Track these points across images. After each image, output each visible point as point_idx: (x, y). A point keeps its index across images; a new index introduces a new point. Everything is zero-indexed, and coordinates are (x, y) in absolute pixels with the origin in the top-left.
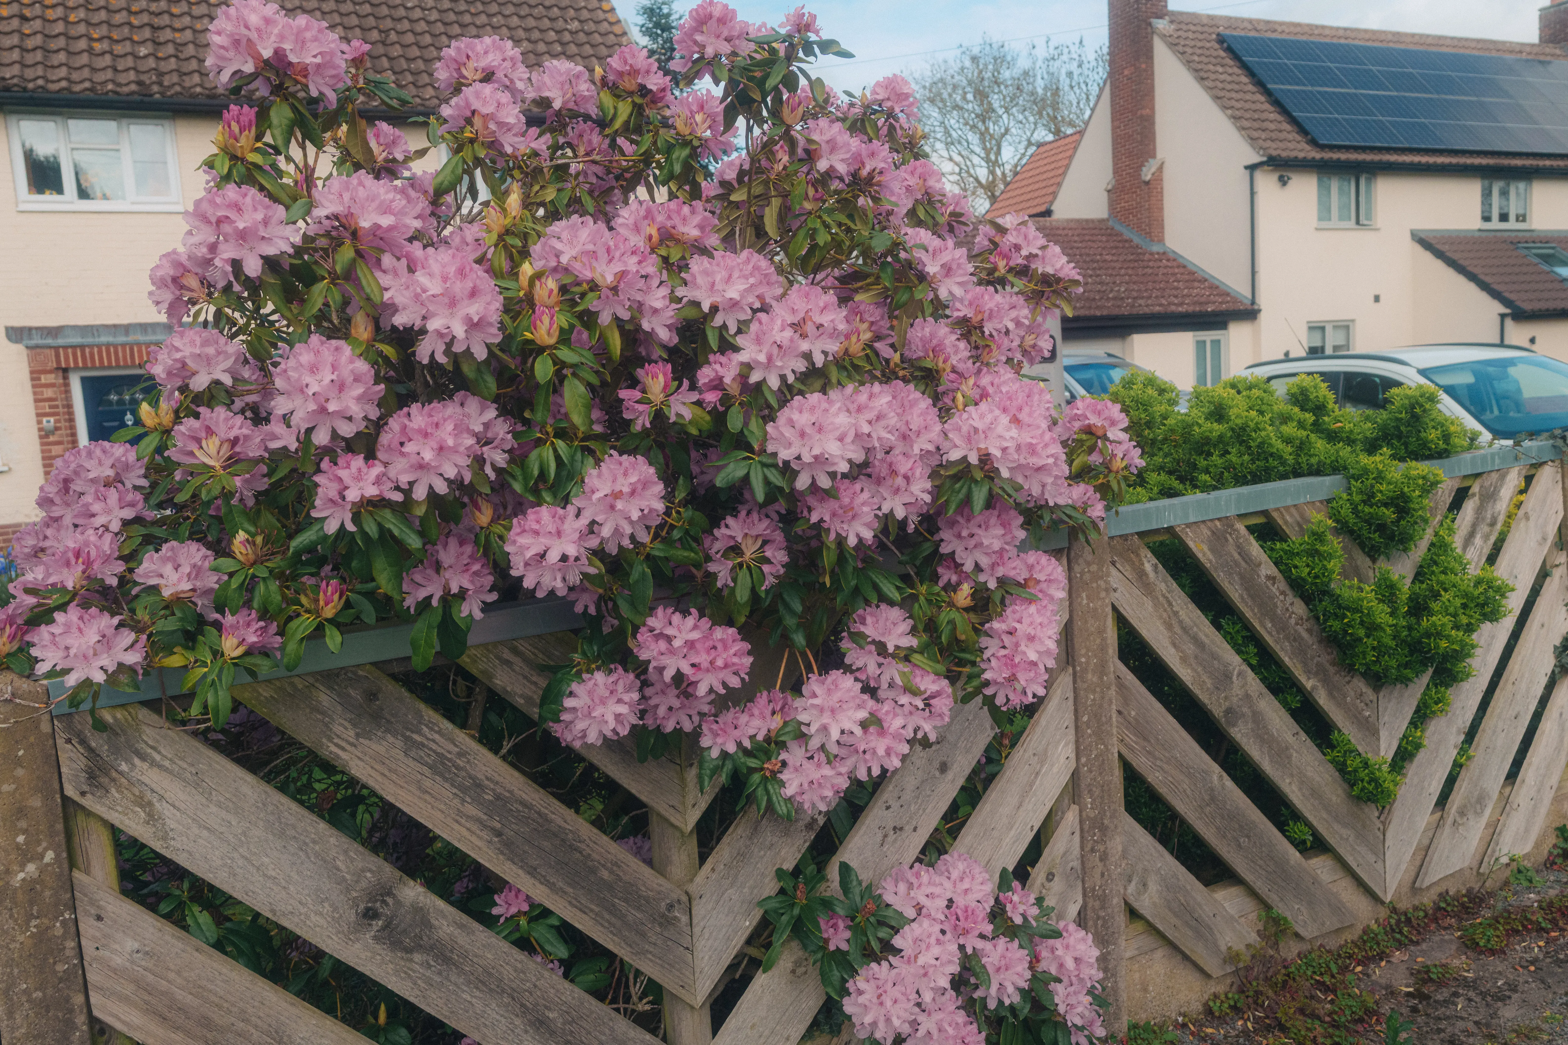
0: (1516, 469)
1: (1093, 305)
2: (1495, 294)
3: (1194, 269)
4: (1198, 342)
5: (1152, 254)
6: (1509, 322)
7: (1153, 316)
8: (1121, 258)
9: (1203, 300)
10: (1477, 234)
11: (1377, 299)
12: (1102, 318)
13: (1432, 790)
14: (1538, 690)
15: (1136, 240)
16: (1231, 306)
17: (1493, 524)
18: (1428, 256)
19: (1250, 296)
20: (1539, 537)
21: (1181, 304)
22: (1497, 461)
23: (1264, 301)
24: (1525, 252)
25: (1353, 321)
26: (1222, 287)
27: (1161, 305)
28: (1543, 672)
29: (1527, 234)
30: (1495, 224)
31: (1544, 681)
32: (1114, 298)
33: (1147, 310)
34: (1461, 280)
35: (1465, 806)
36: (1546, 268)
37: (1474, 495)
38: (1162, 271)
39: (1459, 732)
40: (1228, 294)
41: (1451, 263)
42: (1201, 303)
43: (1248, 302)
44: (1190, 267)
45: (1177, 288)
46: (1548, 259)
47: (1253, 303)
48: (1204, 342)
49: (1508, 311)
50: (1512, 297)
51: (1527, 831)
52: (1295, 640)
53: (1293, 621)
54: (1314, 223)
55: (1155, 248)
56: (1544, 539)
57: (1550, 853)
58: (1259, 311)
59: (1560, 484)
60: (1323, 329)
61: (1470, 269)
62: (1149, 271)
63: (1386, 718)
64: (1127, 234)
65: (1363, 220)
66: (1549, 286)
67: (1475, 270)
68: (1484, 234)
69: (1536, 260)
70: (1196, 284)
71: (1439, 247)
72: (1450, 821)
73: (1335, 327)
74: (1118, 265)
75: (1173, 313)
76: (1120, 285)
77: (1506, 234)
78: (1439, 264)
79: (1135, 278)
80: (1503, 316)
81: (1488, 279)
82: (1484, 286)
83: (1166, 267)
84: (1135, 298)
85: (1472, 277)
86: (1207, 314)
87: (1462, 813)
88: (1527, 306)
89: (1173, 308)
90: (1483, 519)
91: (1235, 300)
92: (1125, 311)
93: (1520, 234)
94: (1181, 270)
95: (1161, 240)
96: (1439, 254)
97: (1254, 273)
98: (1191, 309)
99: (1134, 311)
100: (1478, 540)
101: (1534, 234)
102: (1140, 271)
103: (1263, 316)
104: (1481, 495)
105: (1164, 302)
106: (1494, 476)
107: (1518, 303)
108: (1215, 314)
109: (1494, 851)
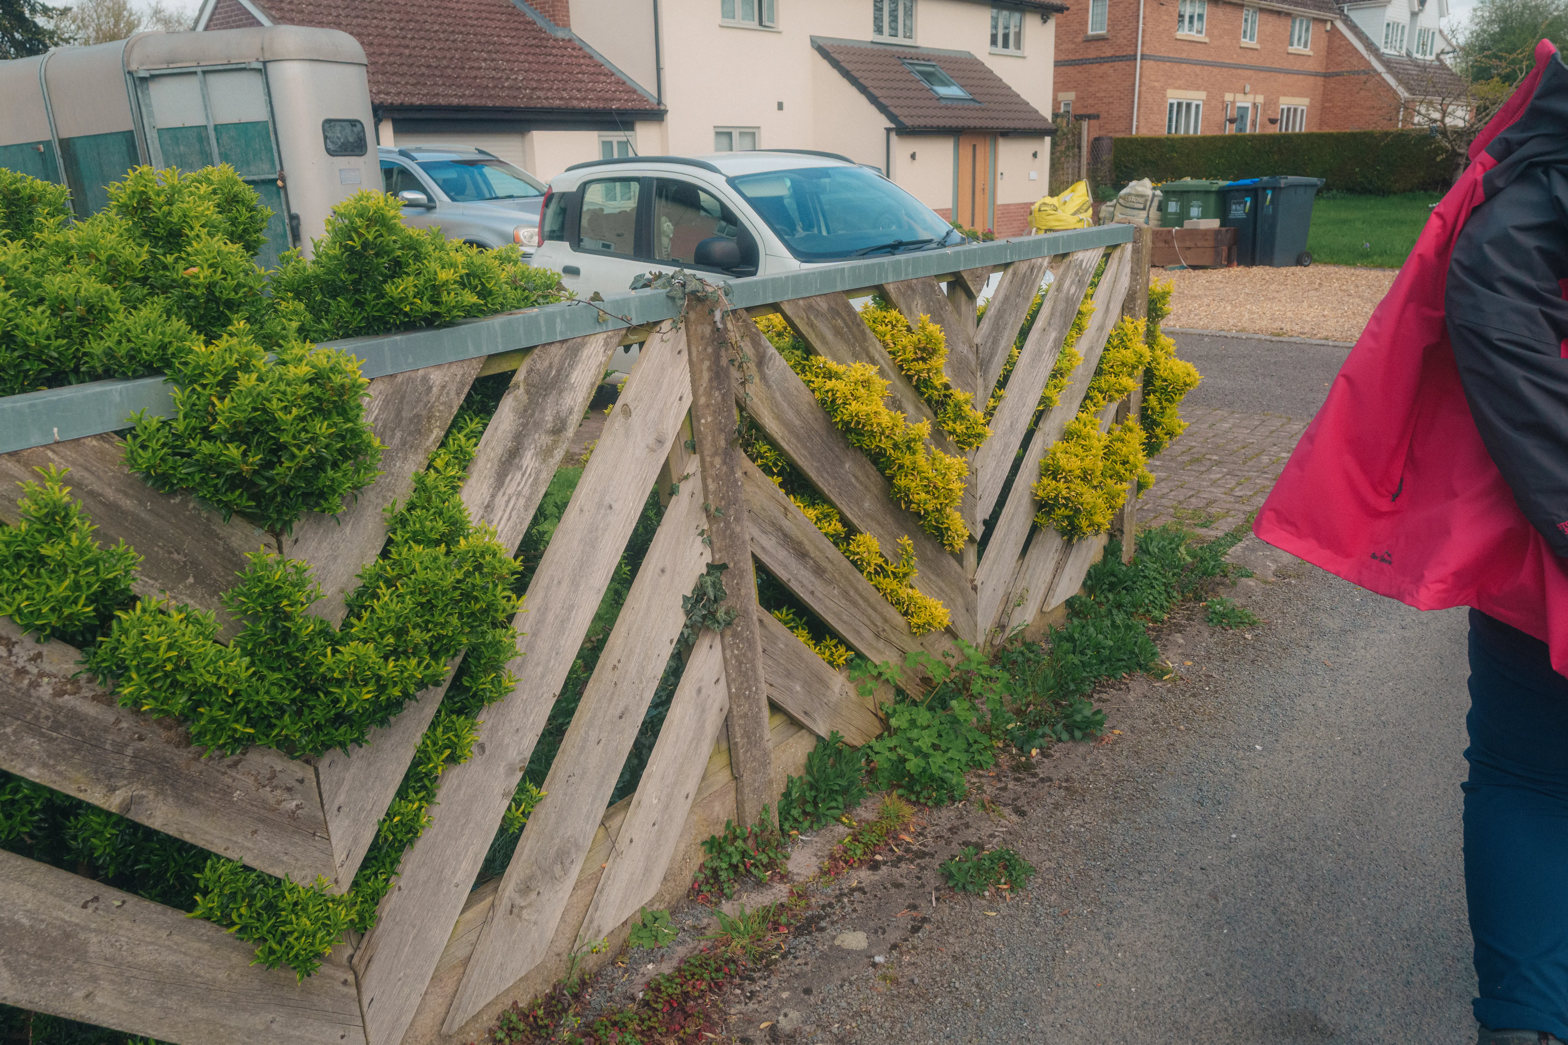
0: (601, 338)
1: (486, 94)
2: (883, 109)
3: (602, 61)
4: (604, 142)
5: (556, 40)
6: (893, 137)
7: (550, 111)
8: (522, 42)
9: (608, 95)
10: (870, 46)
11: (780, 106)
12: (494, 109)
13: (460, 876)
14: (659, 666)
15: (541, 23)
16: (637, 105)
17: (558, 430)
18: (825, 64)
19: (656, 95)
20: (651, 440)
21: (584, 99)
22: (559, 326)
23: (670, 101)
24: (910, 68)
25: (758, 128)
26: (629, 83)
27: (561, 99)
28: (666, 638)
29: (913, 51)
30: (886, 38)
31: (667, 651)
32: (510, 88)
33: (545, 103)
34: (853, 92)
35: (531, 877)
36: (927, 85)
37: (517, 386)
38: (566, 60)
39: (511, 770)
40: (635, 92)
41: (846, 74)
42: (606, 100)
43: (655, 102)
44: (597, 58)
45: (581, 81)
46: (929, 77)
47: (659, 103)
48: (611, 143)
49: (892, 126)
50: (896, 111)
51: (647, 870)
52: (57, 726)
53: (46, 690)
54: (718, 18)
55: (560, 34)
56: (660, 442)
57: (695, 881)
58: (666, 111)
59: (685, 356)
60: (730, 134)
61: (862, 81)
62: (551, 59)
63: (341, 798)
64: (531, 15)
65: (766, 22)
66: (928, 103)
67: (867, 83)
68: (876, 47)
69: (919, 77)
70: (602, 78)
71: (835, 56)
72: (501, 911)
73: (741, 134)
74: (516, 49)
75: (574, 108)
76: (517, 73)
77: (895, 49)
78: (834, 74)
79: (535, 66)
80: (888, 130)
81: (877, 93)
82: (874, 100)
83: (571, 56)
84: (534, 89)
85: (863, 89)
86: (609, 112)
87: (525, 889)
88: (908, 122)
89: (575, 103)
90: (537, 425)
91: (642, 99)
92: (521, 103)
93: (907, 50)
94: (587, 61)
95: (566, 25)
96: (835, 64)
97: (659, 70)
98: (593, 105)
99: (532, 104)
100: (529, 460)
101: (918, 51)
102: (542, 59)
103: (670, 118)
104: (529, 385)
105: (565, 95)
106: (557, 352)
107: (902, 119)
108: (621, 112)
109: (591, 921)
